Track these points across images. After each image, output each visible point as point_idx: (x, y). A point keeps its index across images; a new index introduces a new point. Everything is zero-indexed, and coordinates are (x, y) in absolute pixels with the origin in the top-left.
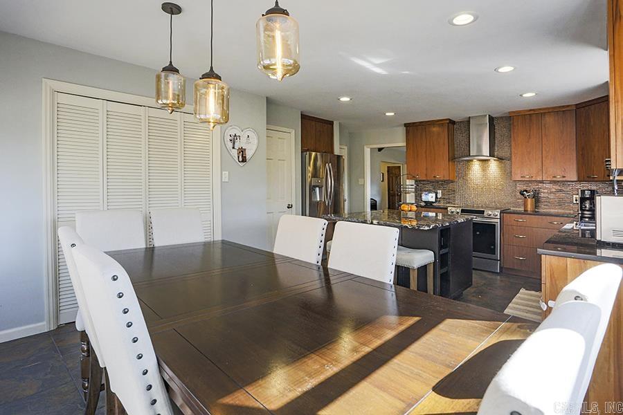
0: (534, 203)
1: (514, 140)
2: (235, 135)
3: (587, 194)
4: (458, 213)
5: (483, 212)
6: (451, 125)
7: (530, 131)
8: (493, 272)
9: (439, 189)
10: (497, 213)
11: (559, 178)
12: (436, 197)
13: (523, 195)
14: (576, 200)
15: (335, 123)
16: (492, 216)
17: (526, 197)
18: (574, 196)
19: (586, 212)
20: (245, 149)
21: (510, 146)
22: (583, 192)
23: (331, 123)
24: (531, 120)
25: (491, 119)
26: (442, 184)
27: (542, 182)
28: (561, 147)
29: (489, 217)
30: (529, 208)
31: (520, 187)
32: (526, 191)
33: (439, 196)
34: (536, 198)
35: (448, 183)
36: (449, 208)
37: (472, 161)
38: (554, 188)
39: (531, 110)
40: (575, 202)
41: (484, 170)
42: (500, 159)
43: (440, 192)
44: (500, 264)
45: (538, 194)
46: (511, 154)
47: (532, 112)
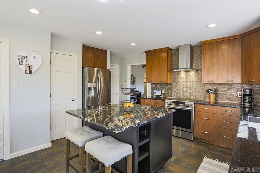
0: (214, 97)
1: (204, 59)
2: (23, 56)
3: (248, 92)
4: (171, 103)
5: (184, 103)
6: (169, 51)
7: (213, 52)
8: (190, 140)
9: (163, 88)
10: (193, 103)
11: (230, 82)
12: (162, 92)
13: (208, 92)
14: (240, 96)
15: (107, 51)
16: (189, 106)
17: (210, 94)
18: (239, 93)
19: (246, 104)
20: (32, 65)
21: (202, 63)
22: (245, 90)
23: (105, 52)
24: (213, 46)
25: (191, 47)
26: (165, 85)
27: (219, 84)
28: (232, 63)
29: (188, 106)
30: (212, 100)
31: (207, 87)
32: (210, 90)
33: (163, 92)
34: (216, 93)
35: (168, 85)
36: (166, 100)
37: (180, 71)
38: (226, 88)
39: (214, 40)
40: (239, 96)
41: (187, 77)
42: (196, 71)
43: (164, 90)
44: (194, 135)
45: (217, 91)
46: (202, 67)
47: (214, 41)
